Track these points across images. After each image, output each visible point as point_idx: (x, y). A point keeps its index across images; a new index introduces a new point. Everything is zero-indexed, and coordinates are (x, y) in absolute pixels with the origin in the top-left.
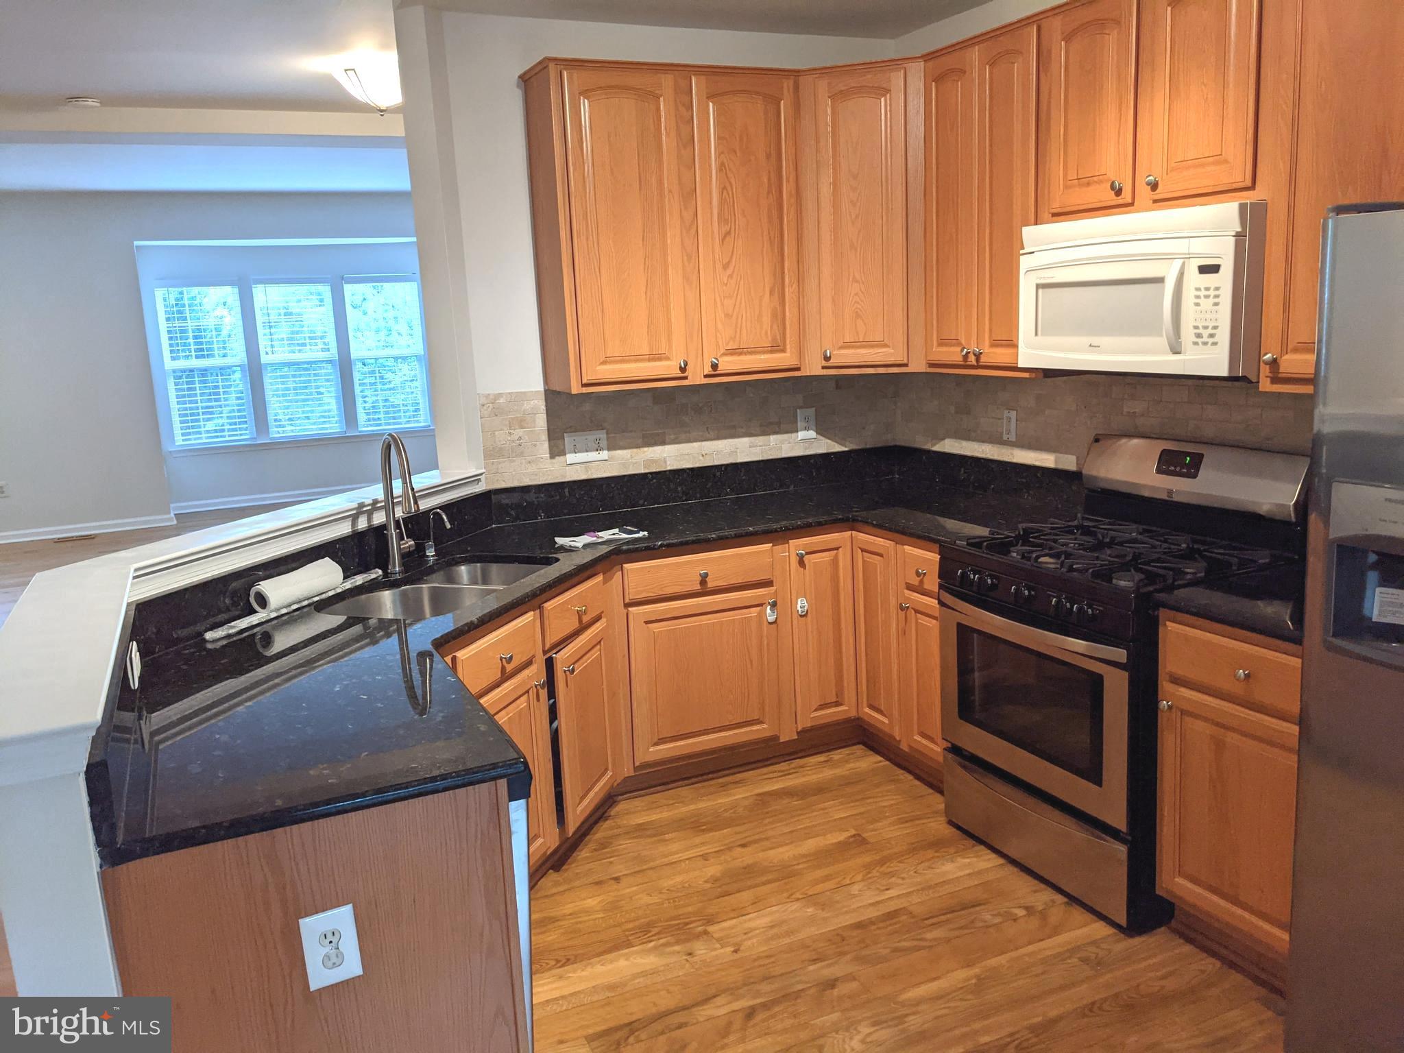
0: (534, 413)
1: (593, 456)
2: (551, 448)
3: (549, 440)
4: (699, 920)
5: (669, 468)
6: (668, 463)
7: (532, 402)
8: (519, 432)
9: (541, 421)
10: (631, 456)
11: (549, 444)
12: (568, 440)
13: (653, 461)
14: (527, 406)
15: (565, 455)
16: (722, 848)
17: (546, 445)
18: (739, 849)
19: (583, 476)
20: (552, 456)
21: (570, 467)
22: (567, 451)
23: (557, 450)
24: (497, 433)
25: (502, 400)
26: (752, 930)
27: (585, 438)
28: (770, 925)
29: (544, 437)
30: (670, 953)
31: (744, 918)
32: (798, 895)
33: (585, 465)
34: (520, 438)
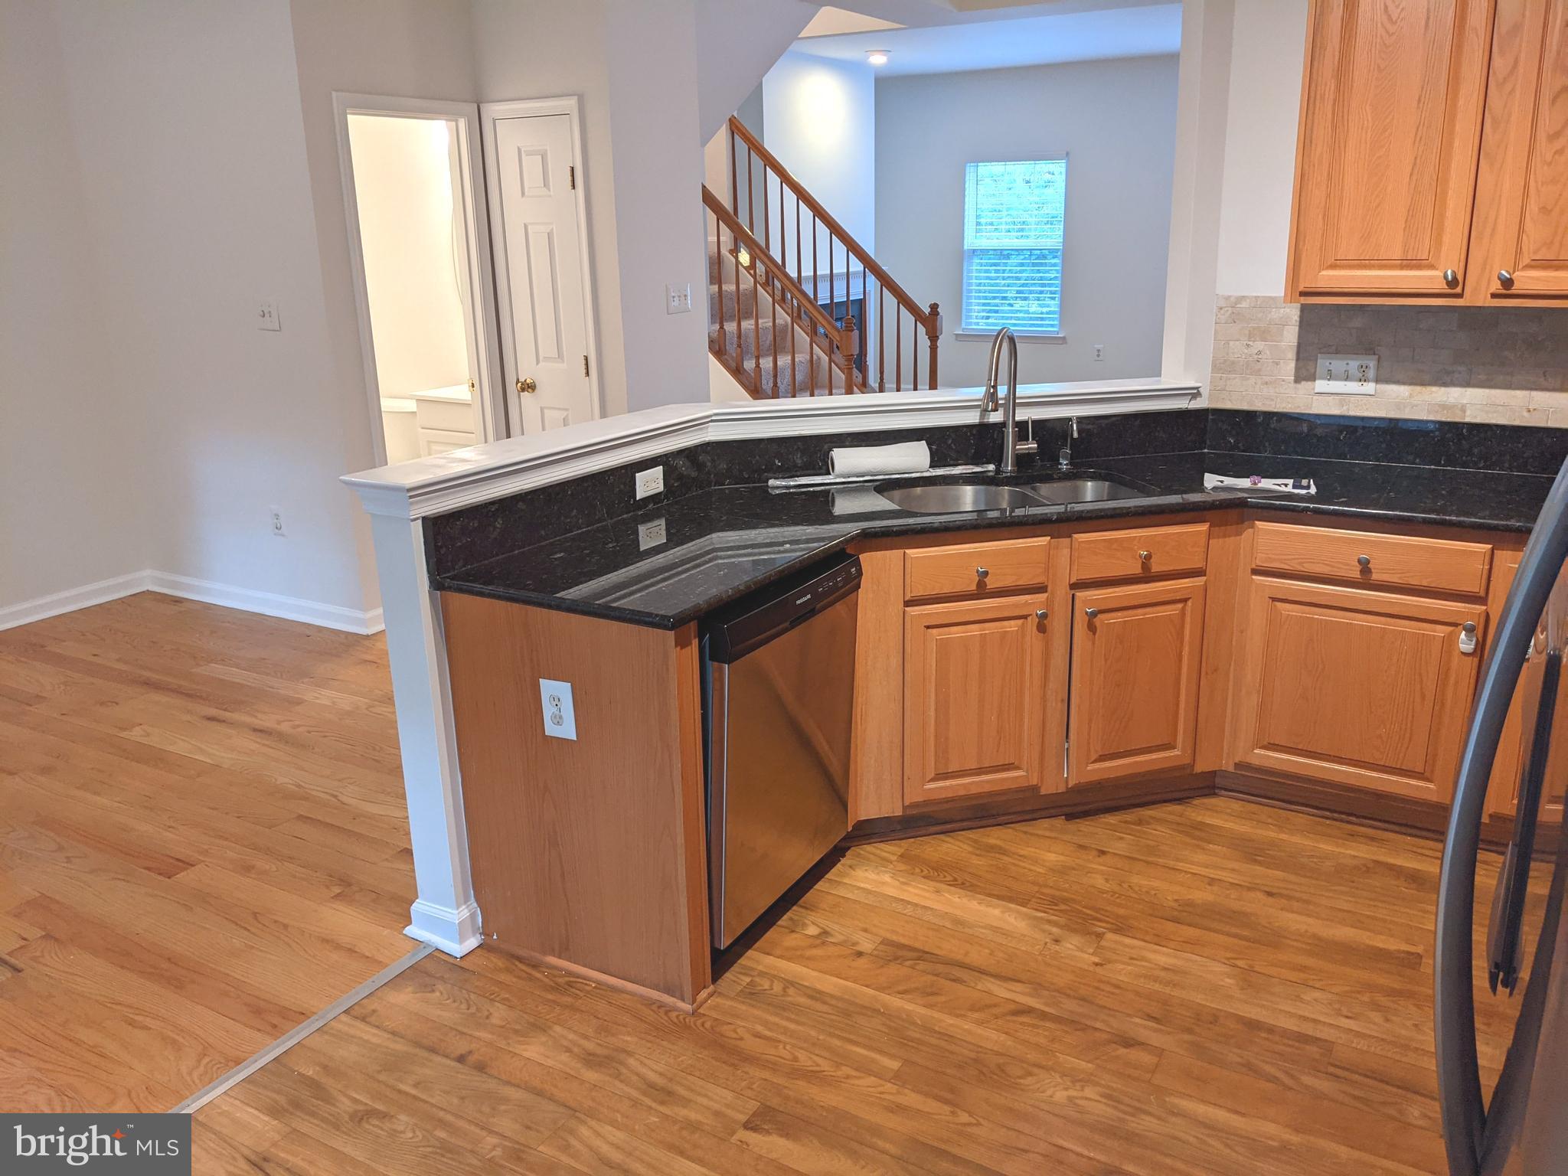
0: (1283, 324)
1: (1352, 387)
2: (1297, 369)
3: (1298, 359)
4: (1112, 924)
5: (1467, 420)
6: (1468, 413)
7: (1282, 310)
8: (1259, 345)
9: (1290, 336)
10: (1411, 396)
11: (1296, 365)
12: (1323, 363)
13: (1444, 407)
14: (1275, 314)
15: (1315, 380)
16: (1243, 883)
17: (1292, 365)
18: (1260, 895)
19: (1335, 411)
20: (1297, 380)
21: (1320, 398)
22: (1317, 376)
23: (1305, 373)
24: (1231, 343)
25: (1244, 305)
26: (1143, 959)
27: (1345, 362)
28: (1166, 966)
29: (1291, 355)
30: (1044, 931)
31: (1158, 947)
32: (1240, 963)
33: (1340, 397)
34: (1259, 352)
